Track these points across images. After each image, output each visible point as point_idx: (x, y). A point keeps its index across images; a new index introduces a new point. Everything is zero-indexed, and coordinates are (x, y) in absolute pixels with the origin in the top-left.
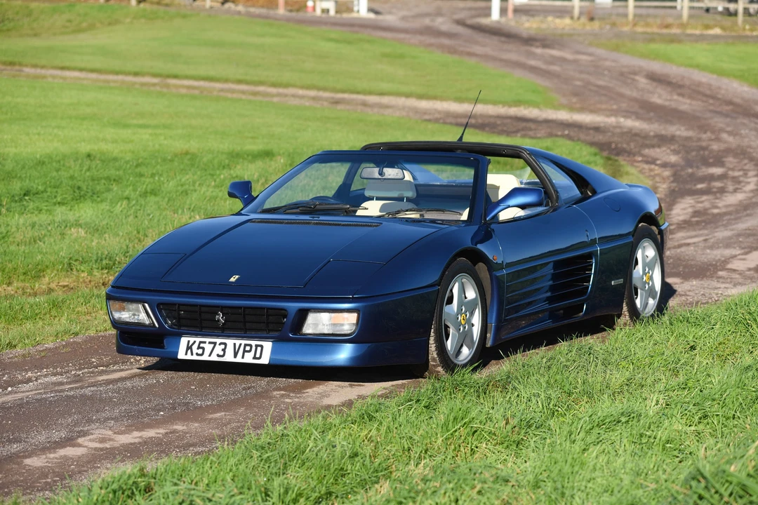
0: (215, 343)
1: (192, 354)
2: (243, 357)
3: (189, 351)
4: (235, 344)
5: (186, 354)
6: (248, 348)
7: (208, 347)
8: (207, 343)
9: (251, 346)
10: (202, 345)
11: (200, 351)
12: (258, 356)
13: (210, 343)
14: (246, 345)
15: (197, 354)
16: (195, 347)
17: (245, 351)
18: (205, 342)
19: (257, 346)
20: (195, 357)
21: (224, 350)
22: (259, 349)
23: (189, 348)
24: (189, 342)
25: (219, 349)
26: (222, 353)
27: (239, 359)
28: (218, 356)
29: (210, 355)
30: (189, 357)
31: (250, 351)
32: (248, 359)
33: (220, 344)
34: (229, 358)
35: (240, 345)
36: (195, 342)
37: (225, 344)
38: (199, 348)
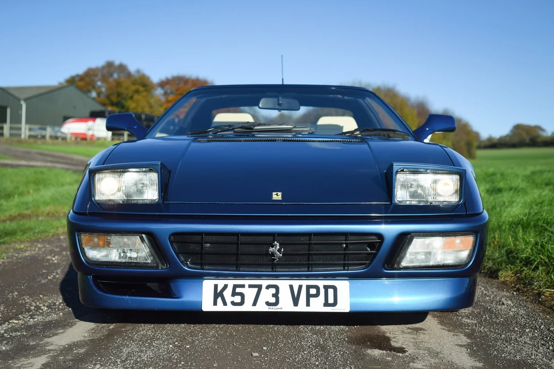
0: (259, 287)
1: (225, 304)
2: (308, 304)
3: (219, 300)
4: (291, 287)
5: (215, 304)
6: (313, 291)
7: (250, 294)
8: (247, 286)
9: (317, 288)
10: (238, 290)
11: (237, 299)
12: (331, 300)
13: (250, 286)
14: (308, 287)
15: (233, 303)
16: (227, 294)
17: (309, 296)
18: (243, 286)
19: (326, 288)
20: (230, 308)
21: (276, 295)
22: (331, 291)
23: (218, 294)
24: (216, 286)
25: (267, 295)
26: (273, 300)
27: (302, 307)
28: (268, 304)
29: (255, 304)
30: (220, 307)
31: (317, 295)
32: (317, 306)
33: (268, 287)
34: (286, 305)
35: (300, 287)
36: (226, 286)
37: (277, 287)
38: (234, 294)
